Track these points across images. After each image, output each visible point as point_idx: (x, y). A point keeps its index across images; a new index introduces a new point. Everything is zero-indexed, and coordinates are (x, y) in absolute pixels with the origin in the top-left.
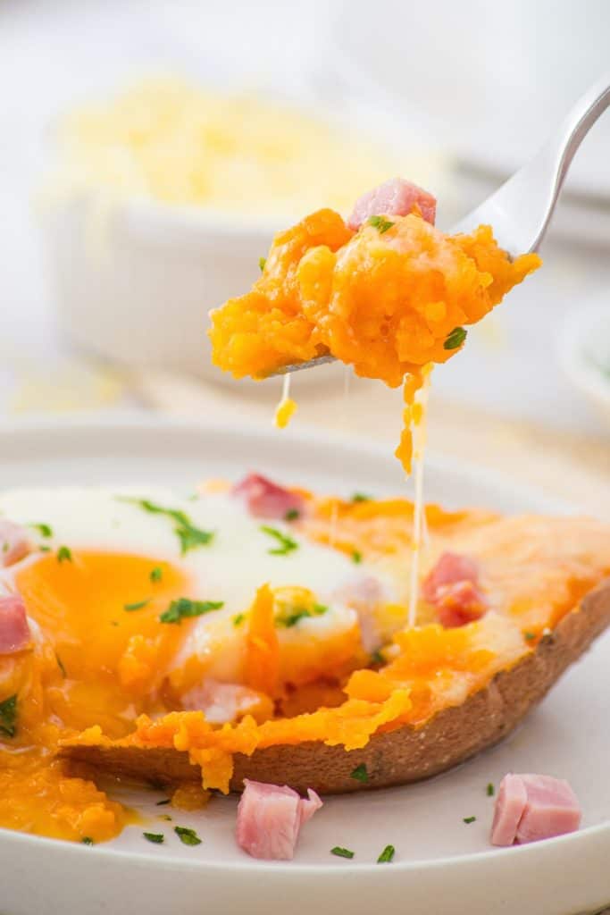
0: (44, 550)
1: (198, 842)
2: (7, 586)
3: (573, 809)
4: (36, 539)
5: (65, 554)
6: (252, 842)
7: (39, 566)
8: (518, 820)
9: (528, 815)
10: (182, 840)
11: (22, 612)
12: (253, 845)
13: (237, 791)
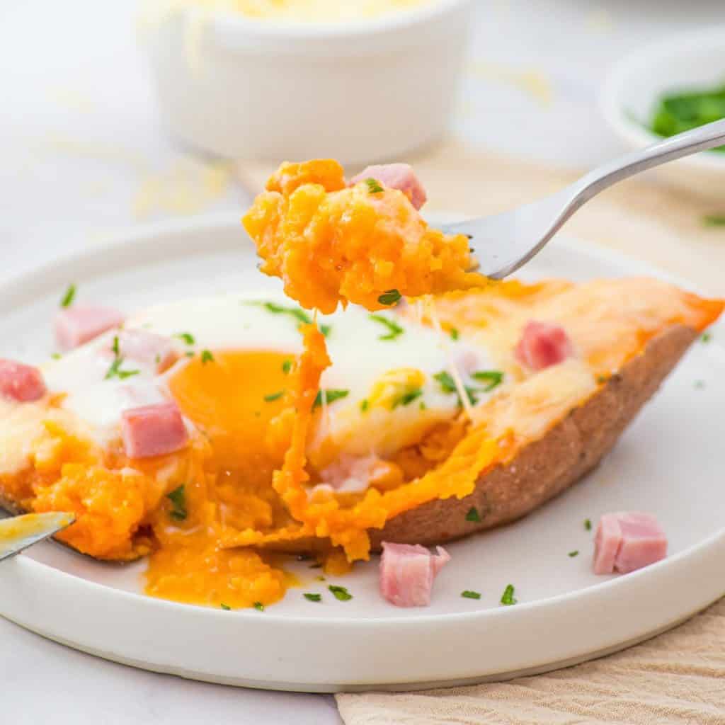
0: (190, 355)
1: (349, 597)
2: (163, 392)
3: (661, 538)
4: (181, 347)
5: (207, 357)
6: (396, 594)
7: (188, 369)
8: (614, 552)
9: (624, 548)
10: (337, 597)
11: (178, 416)
12: (396, 597)
13: (376, 552)
